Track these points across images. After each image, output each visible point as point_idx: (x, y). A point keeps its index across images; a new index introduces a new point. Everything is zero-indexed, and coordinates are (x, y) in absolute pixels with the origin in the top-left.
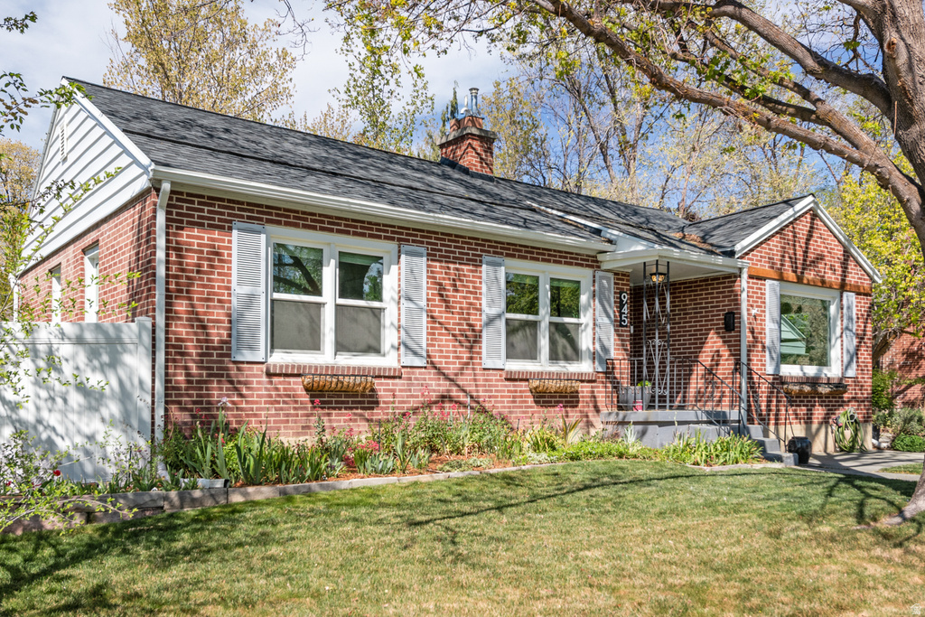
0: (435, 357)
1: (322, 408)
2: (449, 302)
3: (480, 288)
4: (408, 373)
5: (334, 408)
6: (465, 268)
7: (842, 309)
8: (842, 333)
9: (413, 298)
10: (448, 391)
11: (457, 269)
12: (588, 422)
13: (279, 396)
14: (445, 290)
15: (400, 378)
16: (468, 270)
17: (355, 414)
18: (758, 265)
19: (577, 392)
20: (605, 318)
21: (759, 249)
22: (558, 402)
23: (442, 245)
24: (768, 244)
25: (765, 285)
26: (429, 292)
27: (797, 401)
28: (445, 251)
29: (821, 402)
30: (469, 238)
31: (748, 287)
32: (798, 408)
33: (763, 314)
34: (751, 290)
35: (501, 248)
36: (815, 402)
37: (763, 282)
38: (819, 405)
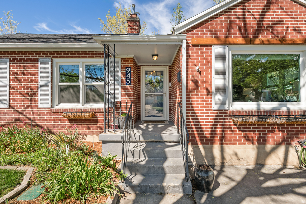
0: (14, 104)
2: (21, 80)
3: (38, 73)
4: (1, 111)
6: (30, 65)
10: (19, 118)
11: (26, 66)
14: (19, 75)
18: (203, 37)
19: (96, 117)
20: (113, 81)
21: (205, 26)
22: (84, 122)
23: (17, 57)
24: (216, 22)
25: (211, 49)
26: (11, 77)
27: (250, 128)
28: (20, 59)
29: (282, 128)
30: (32, 52)
31: (192, 53)
32: (252, 133)
33: (209, 69)
34: (195, 54)
35: (50, 54)
36: (274, 128)
37: (209, 48)
38: (279, 131)
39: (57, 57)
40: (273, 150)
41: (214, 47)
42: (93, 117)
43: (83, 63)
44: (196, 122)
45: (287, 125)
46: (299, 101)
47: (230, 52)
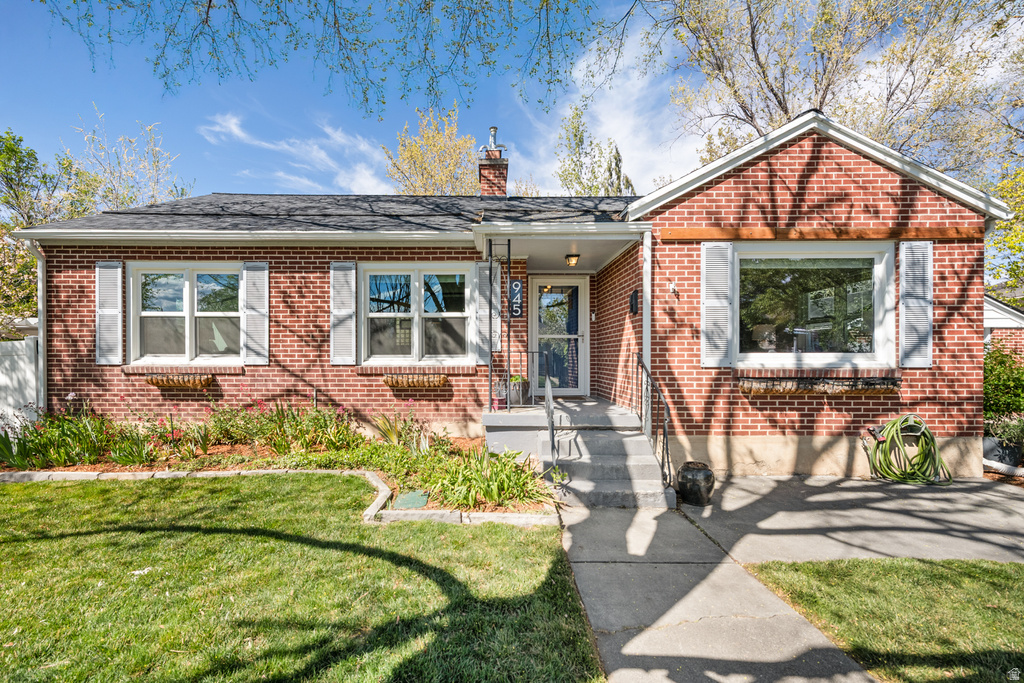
0: (279, 356)
1: (172, 400)
2: (294, 307)
3: (328, 292)
4: (252, 371)
5: (182, 400)
6: (311, 275)
7: (898, 267)
8: (897, 303)
9: (256, 306)
10: (294, 386)
11: (303, 278)
12: (465, 415)
13: (136, 390)
14: (290, 297)
15: (243, 375)
16: (314, 278)
17: (202, 405)
18: (683, 225)
19: (450, 386)
20: (488, 310)
21: (686, 203)
22: (424, 396)
23: (286, 258)
24: (707, 195)
25: (699, 250)
26: (273, 300)
27: (774, 403)
28: (290, 263)
29: (836, 404)
30: (316, 248)
31: (661, 256)
32: (778, 413)
33: (695, 289)
34: (667, 259)
35: (353, 253)
36: (821, 404)
37: (695, 246)
38: (832, 409)
39: (368, 259)
40: (828, 447)
41: (704, 246)
42: (444, 385)
43: (420, 271)
44: (670, 379)
45: (847, 398)
46: (872, 350)
47: (736, 254)
